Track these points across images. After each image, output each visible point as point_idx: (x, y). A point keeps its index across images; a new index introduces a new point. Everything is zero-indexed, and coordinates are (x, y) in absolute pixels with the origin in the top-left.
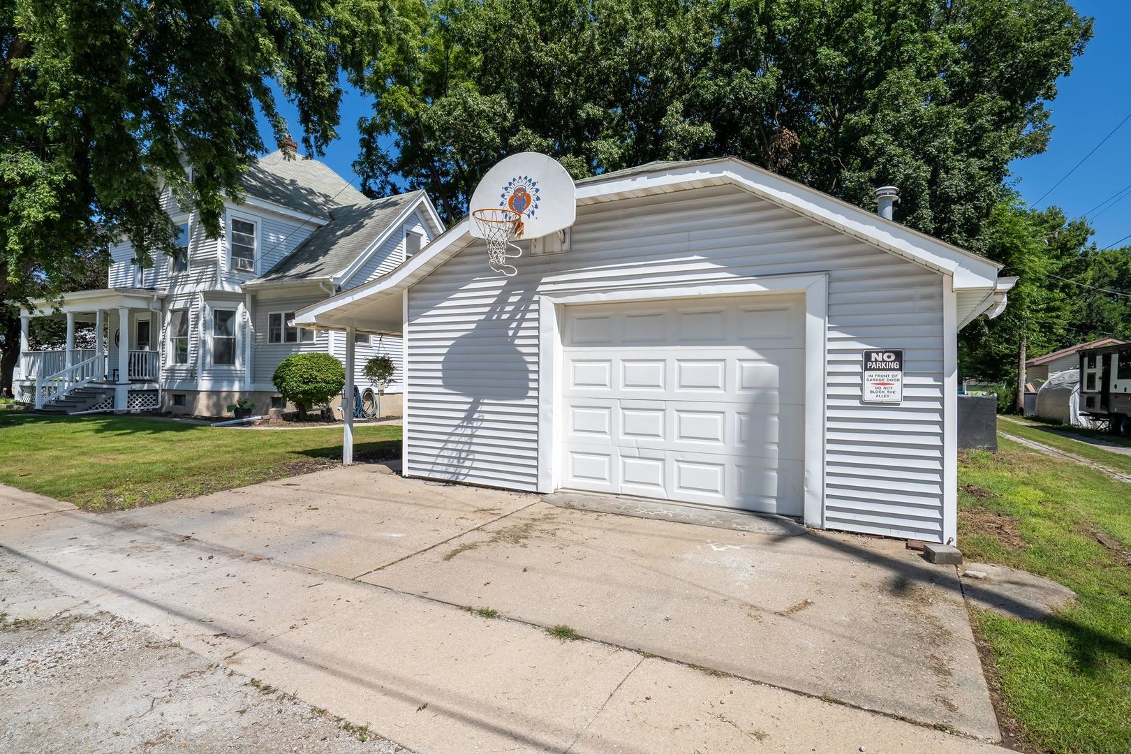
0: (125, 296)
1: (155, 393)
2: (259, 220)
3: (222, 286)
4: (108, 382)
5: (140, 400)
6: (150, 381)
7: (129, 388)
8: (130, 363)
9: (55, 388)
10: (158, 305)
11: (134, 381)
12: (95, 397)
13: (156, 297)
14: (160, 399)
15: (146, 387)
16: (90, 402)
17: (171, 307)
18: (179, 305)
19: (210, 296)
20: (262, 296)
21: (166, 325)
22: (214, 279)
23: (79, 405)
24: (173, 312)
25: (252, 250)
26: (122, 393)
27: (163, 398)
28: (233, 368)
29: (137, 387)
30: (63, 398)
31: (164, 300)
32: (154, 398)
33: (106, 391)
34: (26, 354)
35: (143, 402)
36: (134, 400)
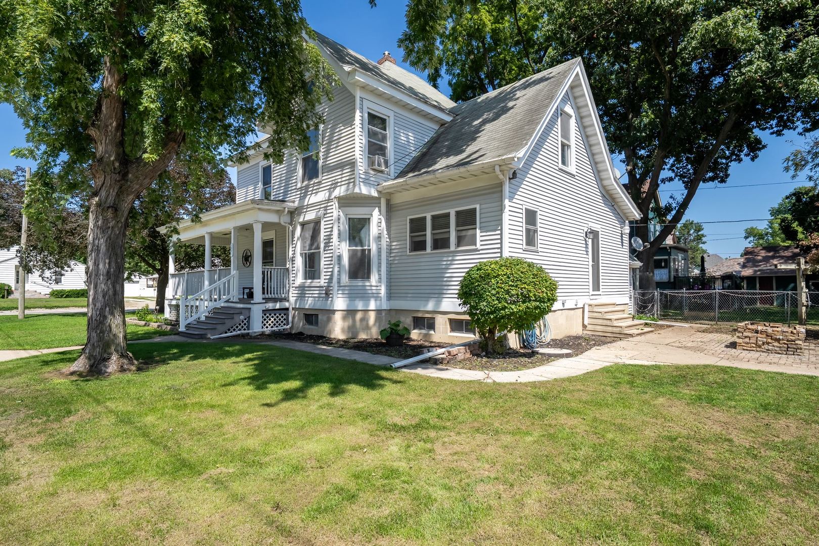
0: (259, 209)
1: (285, 312)
2: (391, 114)
3: (360, 189)
4: (241, 301)
5: (272, 319)
6: (281, 300)
7: (263, 307)
8: (263, 282)
9: (197, 307)
10: (287, 219)
11: (267, 300)
12: (233, 318)
13: (286, 209)
14: (290, 319)
15: (278, 306)
16: (229, 323)
17: (301, 220)
18: (310, 216)
19: (346, 202)
20: (398, 199)
21: (296, 239)
22: (352, 181)
23: (219, 327)
24: (303, 225)
25: (385, 148)
26: (257, 312)
27: (294, 317)
28: (368, 284)
29: (270, 306)
30: (203, 319)
31: (293, 213)
32: (285, 317)
33: (243, 311)
34: (173, 276)
35: (275, 322)
36: (267, 320)
